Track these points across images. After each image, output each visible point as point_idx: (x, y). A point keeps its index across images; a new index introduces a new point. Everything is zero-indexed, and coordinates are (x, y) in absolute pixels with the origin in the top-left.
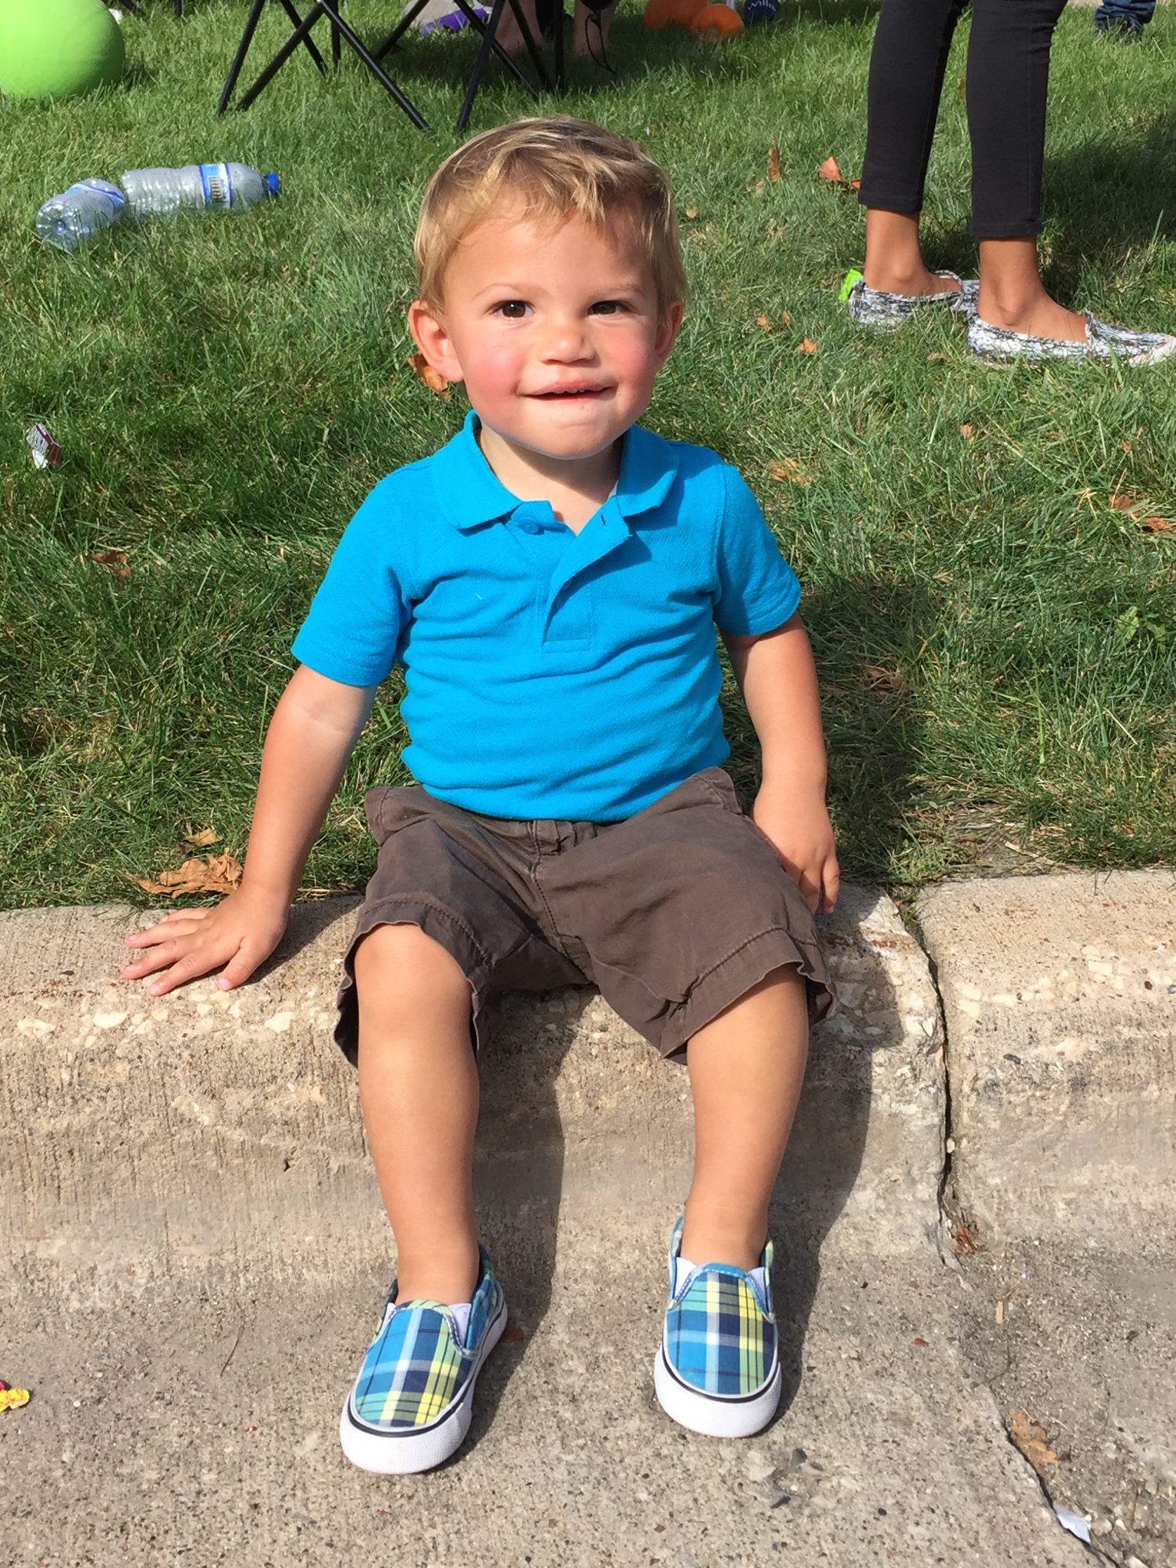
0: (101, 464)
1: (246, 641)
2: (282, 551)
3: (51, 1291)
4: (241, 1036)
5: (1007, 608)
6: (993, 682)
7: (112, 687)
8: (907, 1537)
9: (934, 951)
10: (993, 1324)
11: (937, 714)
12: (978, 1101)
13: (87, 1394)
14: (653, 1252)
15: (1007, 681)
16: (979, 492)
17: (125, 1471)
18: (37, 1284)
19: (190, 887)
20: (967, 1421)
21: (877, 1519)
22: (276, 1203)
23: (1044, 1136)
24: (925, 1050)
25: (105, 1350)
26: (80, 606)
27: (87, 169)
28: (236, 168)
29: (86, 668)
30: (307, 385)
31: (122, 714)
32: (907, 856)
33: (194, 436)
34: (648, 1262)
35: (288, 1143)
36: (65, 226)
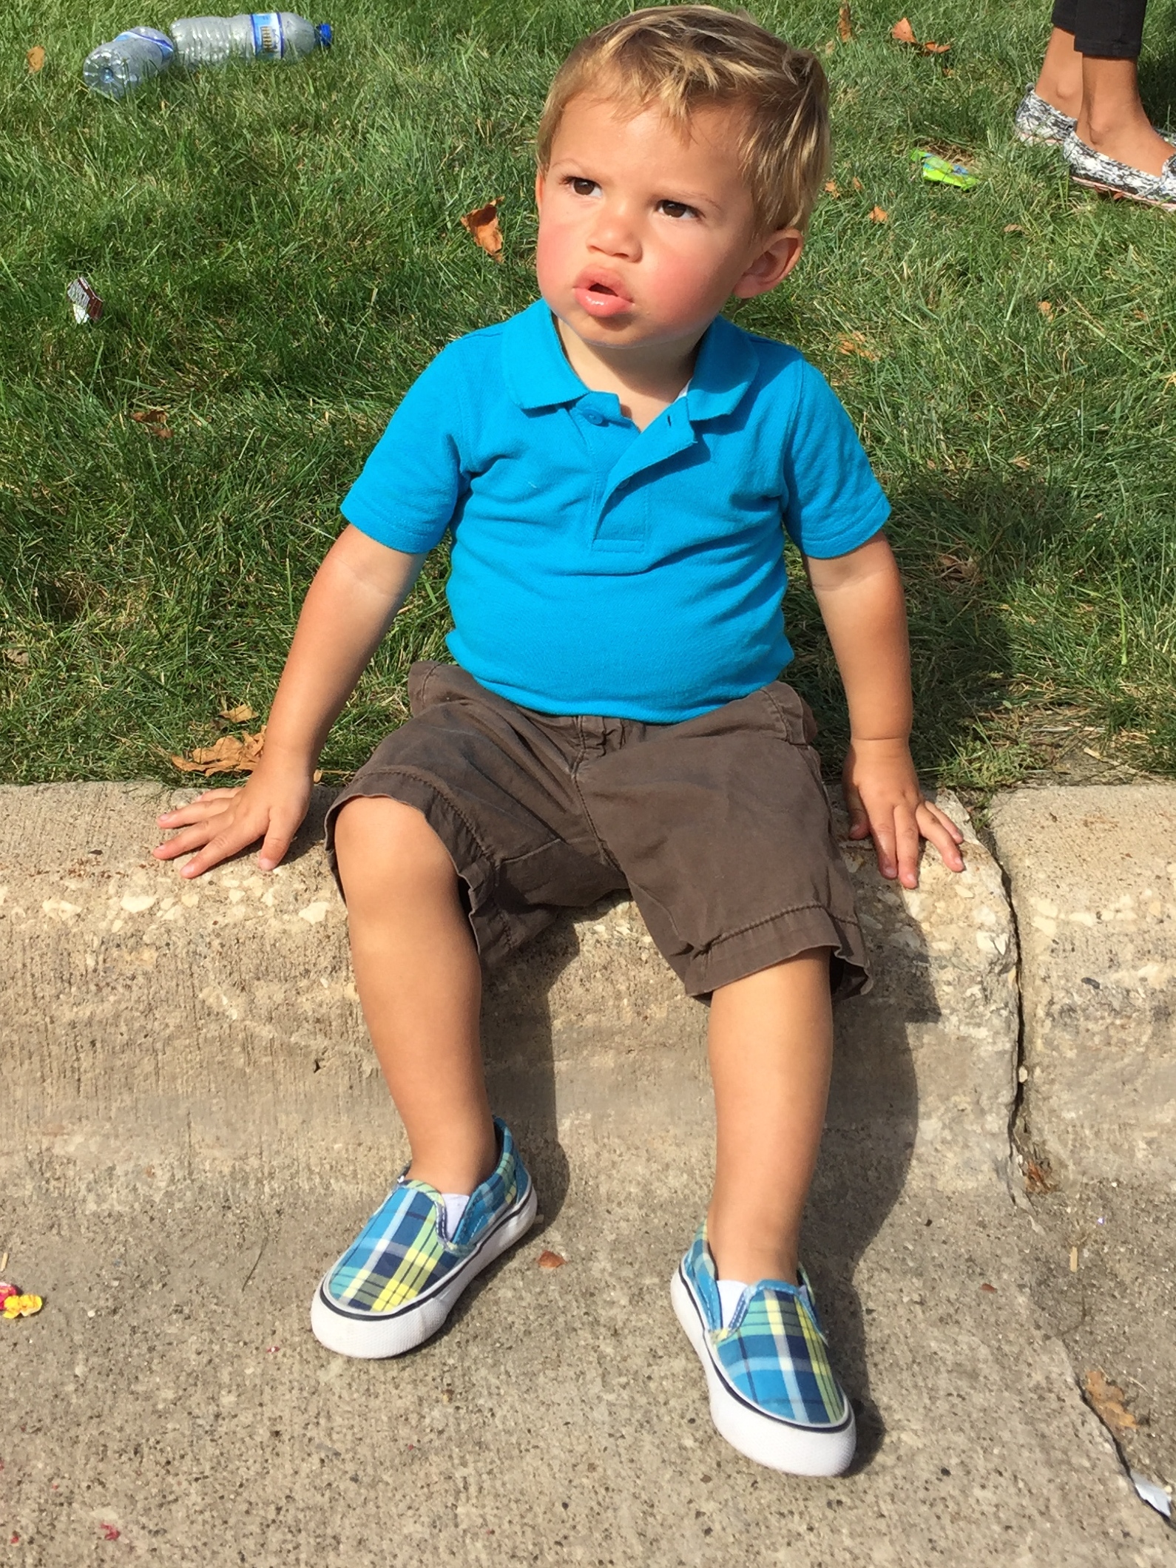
0: (143, 320)
1: (289, 510)
2: (327, 415)
3: (67, 1191)
4: (274, 926)
5: (1086, 497)
6: (1071, 576)
7: (149, 553)
8: (971, 1501)
9: (1007, 863)
10: (1066, 1272)
11: (1012, 607)
12: (1054, 1026)
13: (102, 1303)
14: (702, 1177)
15: (1087, 576)
16: (1058, 372)
17: (140, 1388)
18: (53, 1183)
19: (224, 765)
20: (1038, 1377)
21: (940, 1480)
22: (305, 1107)
23: (1123, 1069)
24: (997, 969)
25: (121, 1256)
26: (117, 467)
27: (135, 16)
28: (287, 17)
29: (123, 532)
30: (356, 243)
31: (157, 580)
32: (979, 758)
33: (238, 292)
34: (696, 1187)
35: (319, 1042)
36: (112, 74)
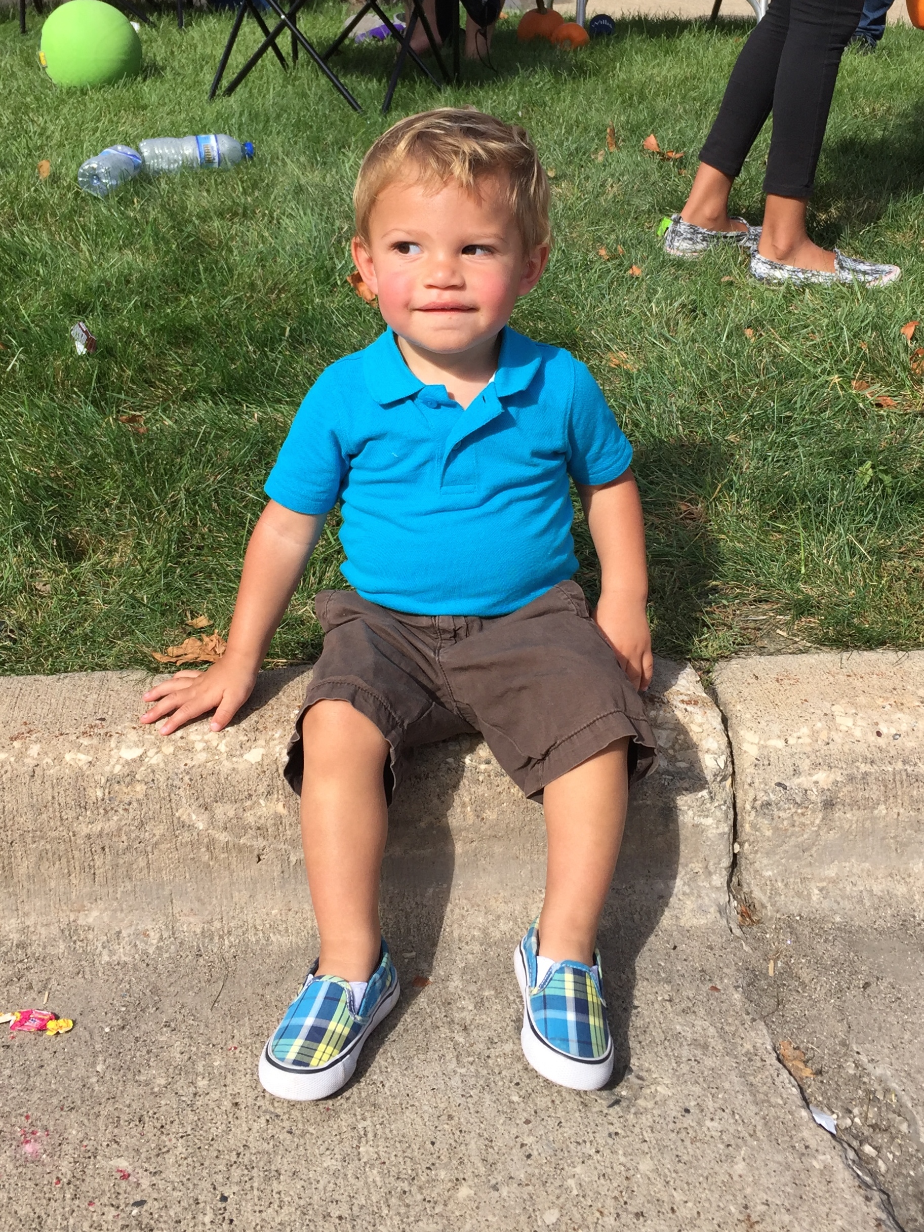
0: (125, 351)
1: (230, 481)
2: (256, 415)
3: (89, 948)
4: (227, 765)
5: (778, 461)
6: (768, 515)
7: (133, 513)
8: (705, 1129)
9: (725, 709)
10: (766, 977)
11: (728, 537)
12: (757, 816)
13: (114, 1022)
14: (523, 923)
15: (778, 514)
16: (758, 377)
17: (142, 1078)
18: (78, 943)
19: (190, 657)
20: (748, 1046)
21: (683, 1116)
22: (251, 886)
23: (803, 842)
24: (719, 779)
25: (127, 991)
26: (110, 454)
27: (114, 138)
28: (223, 138)
29: (114, 499)
30: (274, 296)
31: (140, 532)
32: (706, 639)
33: (192, 332)
34: (519, 930)
35: (260, 843)
36: (99, 179)
